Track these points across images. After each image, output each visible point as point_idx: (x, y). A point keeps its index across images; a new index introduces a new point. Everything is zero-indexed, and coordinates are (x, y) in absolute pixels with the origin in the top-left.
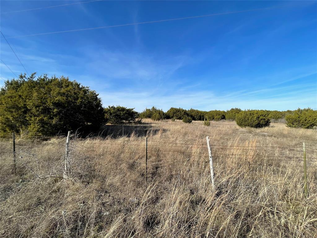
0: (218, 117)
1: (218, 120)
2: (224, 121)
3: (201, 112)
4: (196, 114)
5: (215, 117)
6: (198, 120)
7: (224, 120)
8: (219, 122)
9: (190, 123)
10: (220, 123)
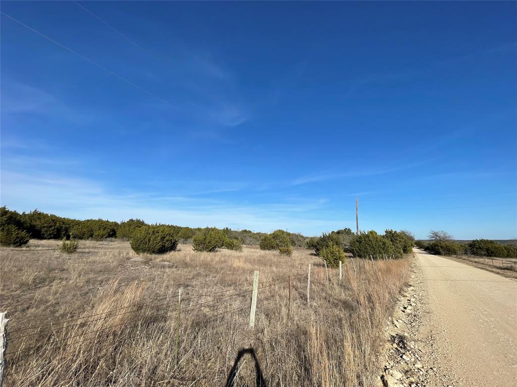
0: (102, 232)
1: (101, 238)
2: (111, 241)
3: (63, 221)
4: (45, 225)
5: (96, 233)
6: (49, 239)
7: (113, 239)
8: (101, 243)
9: (20, 246)
10: (103, 246)
